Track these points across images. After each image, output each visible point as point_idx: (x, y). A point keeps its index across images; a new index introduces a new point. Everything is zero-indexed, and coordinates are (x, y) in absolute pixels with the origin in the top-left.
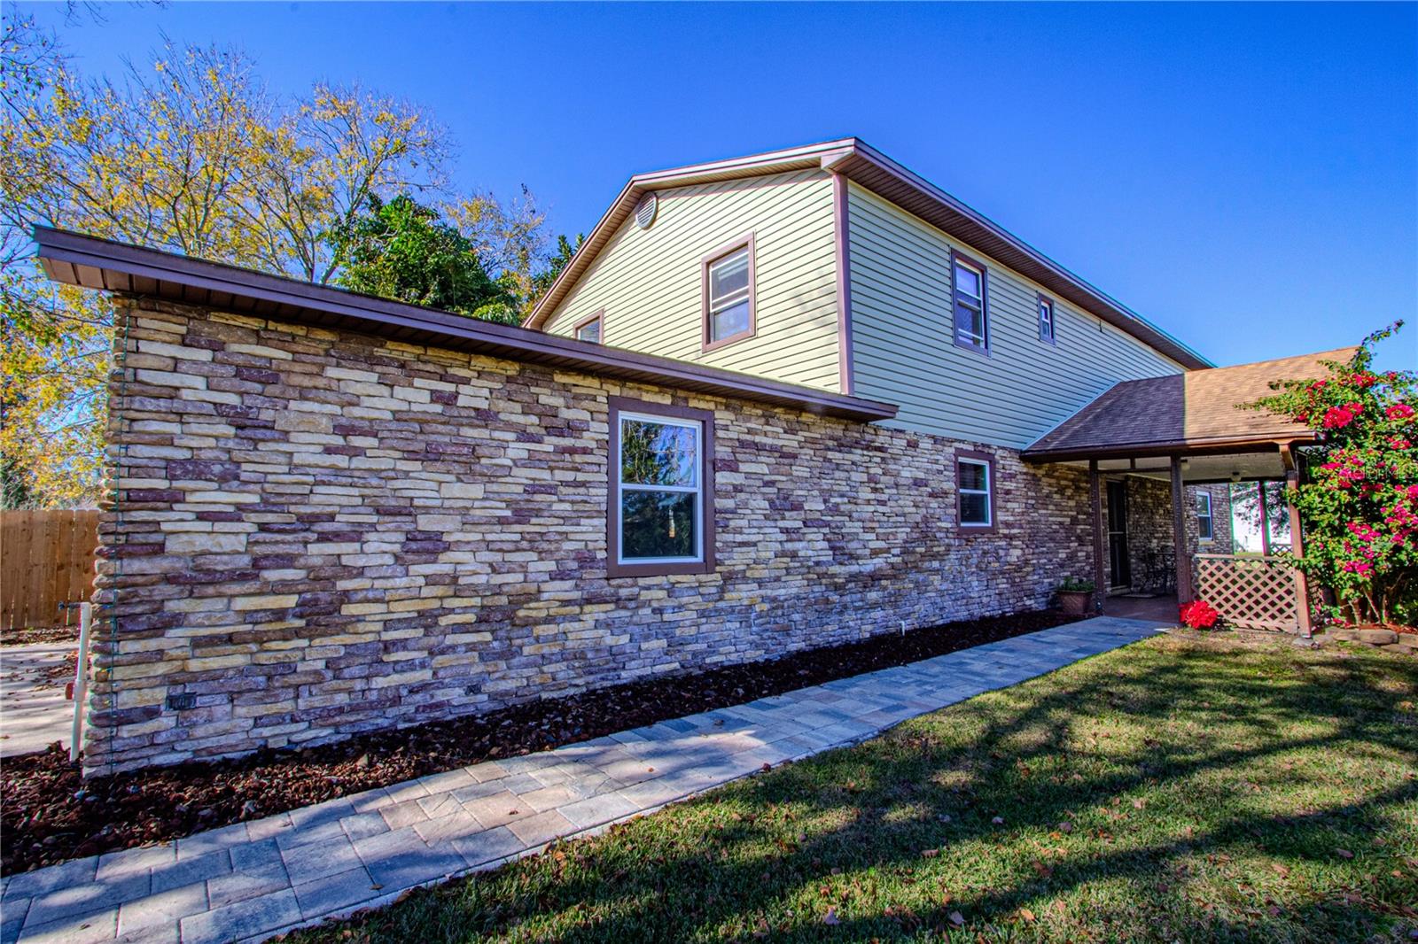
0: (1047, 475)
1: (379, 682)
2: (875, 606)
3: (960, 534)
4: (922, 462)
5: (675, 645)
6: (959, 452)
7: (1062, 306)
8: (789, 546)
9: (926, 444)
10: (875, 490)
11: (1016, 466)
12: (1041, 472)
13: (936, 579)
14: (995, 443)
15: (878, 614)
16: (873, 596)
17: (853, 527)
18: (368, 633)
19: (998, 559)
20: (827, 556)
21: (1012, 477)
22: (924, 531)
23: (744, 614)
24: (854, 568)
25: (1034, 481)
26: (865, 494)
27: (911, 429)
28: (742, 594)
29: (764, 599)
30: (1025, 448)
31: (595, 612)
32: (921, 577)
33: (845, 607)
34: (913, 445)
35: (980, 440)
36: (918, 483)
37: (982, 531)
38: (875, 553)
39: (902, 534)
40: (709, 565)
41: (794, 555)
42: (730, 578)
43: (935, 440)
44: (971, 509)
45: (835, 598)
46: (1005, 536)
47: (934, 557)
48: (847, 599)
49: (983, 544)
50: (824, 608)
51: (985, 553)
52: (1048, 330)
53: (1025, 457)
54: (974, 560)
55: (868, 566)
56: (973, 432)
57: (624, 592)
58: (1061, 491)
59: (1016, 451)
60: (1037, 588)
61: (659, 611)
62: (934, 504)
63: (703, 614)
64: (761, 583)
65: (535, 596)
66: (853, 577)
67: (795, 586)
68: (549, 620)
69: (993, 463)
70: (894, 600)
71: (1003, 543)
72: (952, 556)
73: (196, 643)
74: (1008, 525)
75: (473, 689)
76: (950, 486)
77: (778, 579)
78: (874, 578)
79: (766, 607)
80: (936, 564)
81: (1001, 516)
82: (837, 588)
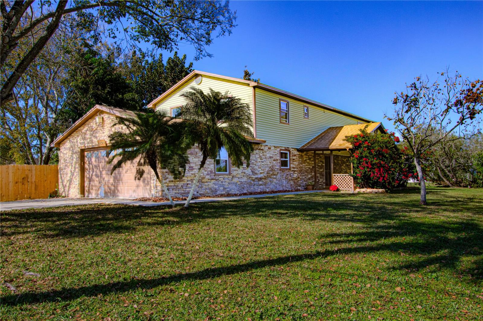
0: (305, 155)
1: (187, 189)
2: (261, 185)
3: (280, 170)
4: (272, 152)
5: (224, 189)
6: (281, 150)
7: (311, 107)
8: (244, 171)
9: (273, 148)
10: (261, 159)
11: (296, 153)
12: (303, 154)
13: (275, 180)
14: (290, 147)
15: (261, 187)
16: (260, 183)
17: (256, 167)
18: (186, 182)
19: (291, 176)
20: (251, 173)
21: (295, 155)
22: (272, 169)
23: (236, 184)
24: (256, 176)
25: (301, 156)
26: (259, 160)
27: (269, 145)
28: (235, 180)
29: (239, 181)
30: (298, 148)
31: (213, 181)
32: (271, 179)
33: (255, 185)
34: (270, 148)
35: (286, 146)
36: (271, 157)
37: (287, 169)
38: (261, 173)
39: (267, 169)
40: (230, 174)
41: (245, 173)
42: (233, 177)
43: (275, 147)
44: (284, 164)
45: (252, 182)
46: (293, 171)
47: (274, 175)
48: (255, 183)
49: (287, 172)
50: (250, 184)
51: (287, 175)
52: (307, 115)
53: (298, 150)
54: (284, 176)
55: (260, 176)
56: (284, 145)
57: (217, 178)
58: (310, 159)
59: (296, 149)
60: (302, 184)
61: (222, 182)
62: (274, 162)
63: (229, 183)
64: (239, 178)
65: (204, 178)
66: (256, 178)
67: (245, 179)
68: (206, 182)
69: (290, 152)
70: (265, 184)
71: (292, 172)
72: (279, 175)
73: (170, 181)
74: (293, 168)
75: (197, 192)
76: (278, 158)
77: (242, 178)
78: (261, 179)
79: (240, 183)
80: (275, 177)
81: (292, 166)
82: (253, 180)
